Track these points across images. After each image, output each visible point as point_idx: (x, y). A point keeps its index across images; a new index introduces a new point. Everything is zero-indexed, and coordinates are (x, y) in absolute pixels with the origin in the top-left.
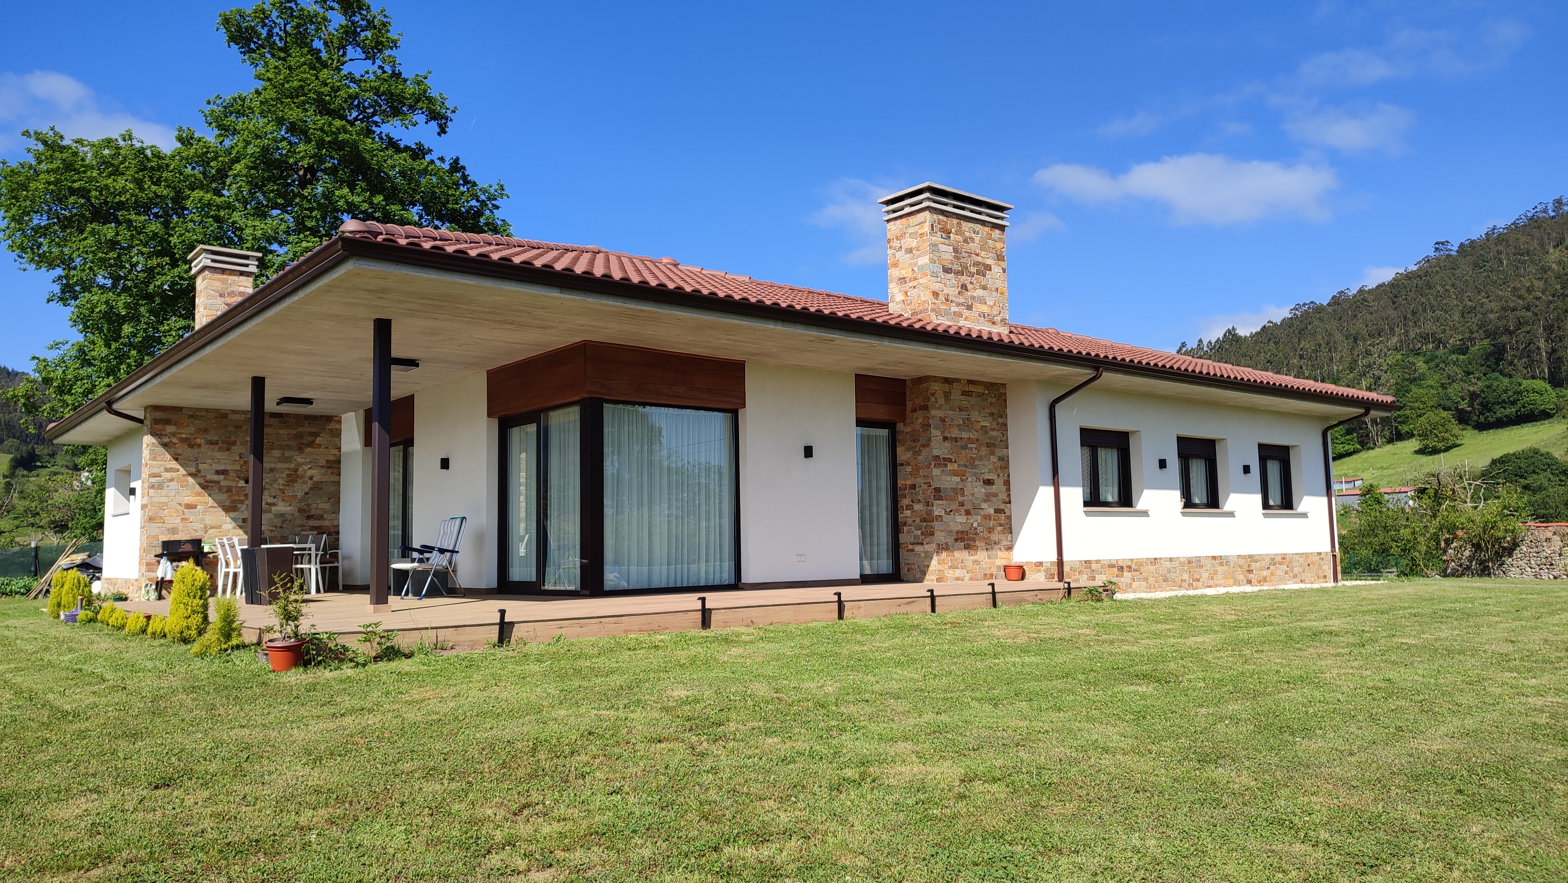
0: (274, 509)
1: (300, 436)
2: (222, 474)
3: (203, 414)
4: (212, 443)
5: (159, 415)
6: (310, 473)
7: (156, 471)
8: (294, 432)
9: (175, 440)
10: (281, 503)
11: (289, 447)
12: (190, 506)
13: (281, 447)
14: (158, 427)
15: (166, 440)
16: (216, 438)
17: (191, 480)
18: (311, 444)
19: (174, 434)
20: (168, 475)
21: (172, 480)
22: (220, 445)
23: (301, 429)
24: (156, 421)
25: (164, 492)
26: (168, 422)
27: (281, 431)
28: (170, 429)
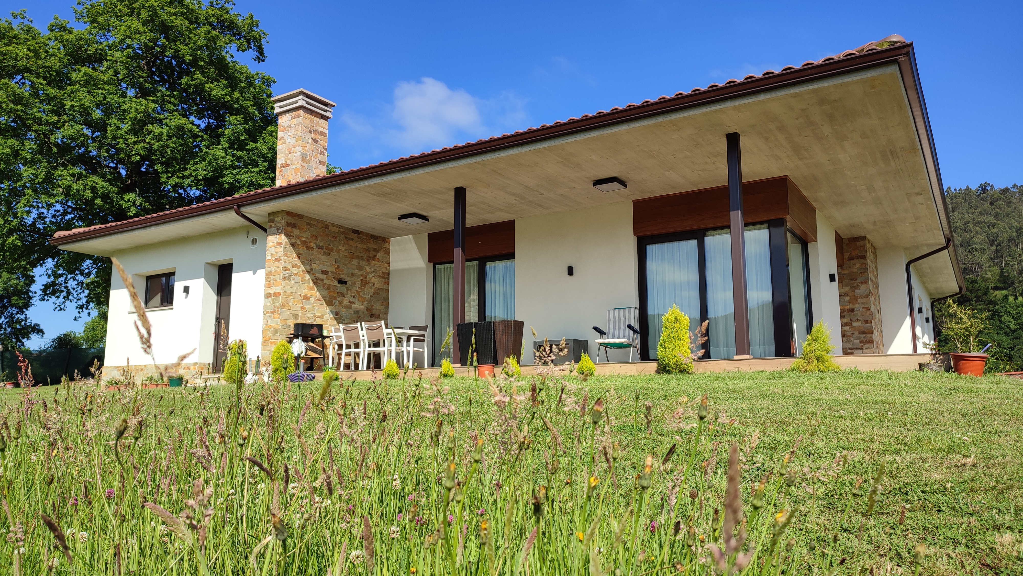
0: (353, 306)
1: (368, 250)
2: (325, 274)
3: (315, 223)
4: (320, 248)
5: (290, 219)
6: (374, 280)
7: (287, 265)
8: (365, 246)
9: (298, 242)
10: (357, 302)
11: (362, 258)
12: (306, 298)
13: (358, 258)
14: (289, 229)
15: (293, 241)
16: (322, 244)
17: (307, 276)
18: (374, 258)
19: (298, 237)
20: (293, 270)
21: (296, 274)
22: (324, 250)
23: (369, 245)
24: (288, 224)
25: (290, 283)
26: (294, 226)
27: (358, 245)
28: (296, 232)
